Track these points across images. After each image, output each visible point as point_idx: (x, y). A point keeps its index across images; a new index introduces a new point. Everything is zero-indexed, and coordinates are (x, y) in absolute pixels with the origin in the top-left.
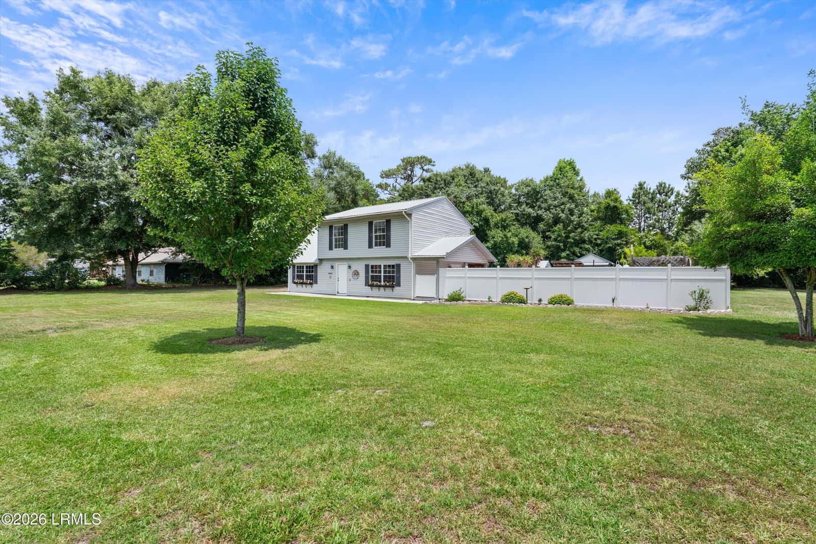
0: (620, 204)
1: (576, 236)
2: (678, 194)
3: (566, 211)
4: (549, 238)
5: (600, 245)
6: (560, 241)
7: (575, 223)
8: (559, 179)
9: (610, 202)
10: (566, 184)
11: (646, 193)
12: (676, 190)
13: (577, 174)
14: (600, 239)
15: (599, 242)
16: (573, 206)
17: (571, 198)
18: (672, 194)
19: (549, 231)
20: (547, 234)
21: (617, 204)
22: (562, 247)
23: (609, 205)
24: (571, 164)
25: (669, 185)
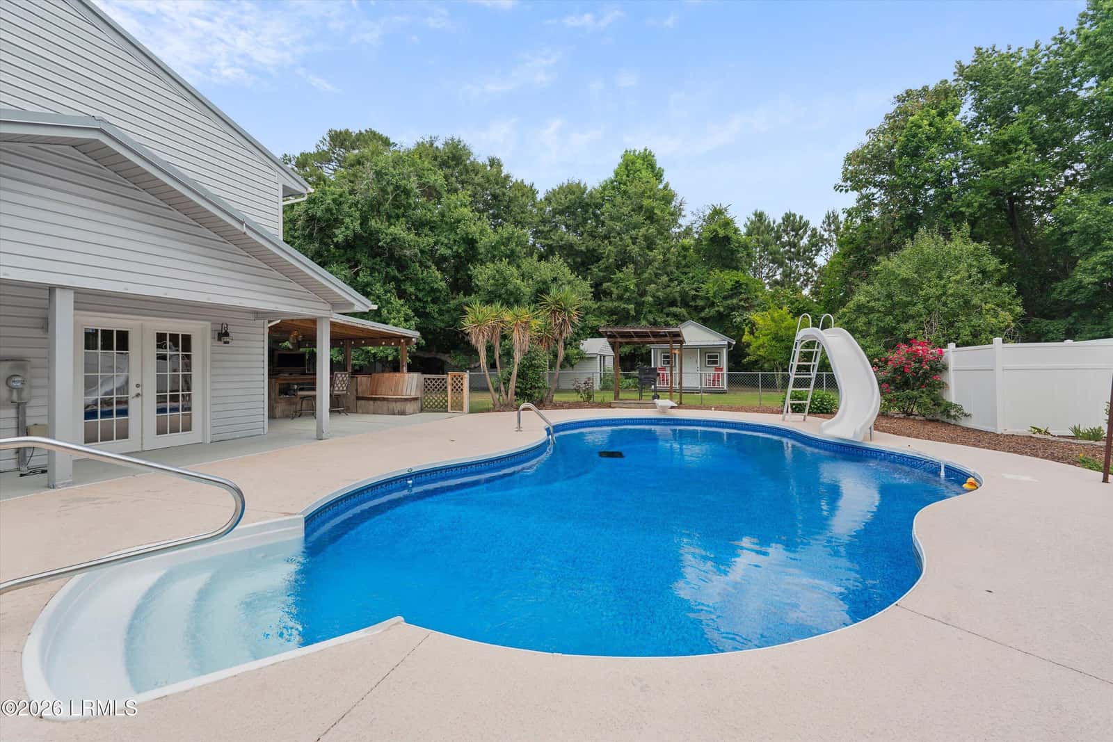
0: (735, 233)
1: (658, 290)
2: (814, 234)
3: (640, 240)
4: (608, 294)
5: (703, 309)
6: (629, 301)
7: (656, 264)
8: (625, 184)
9: (718, 230)
10: (639, 190)
11: (769, 229)
12: (812, 225)
13: (658, 176)
14: (702, 298)
15: (700, 303)
16: (652, 230)
17: (651, 217)
18: (805, 232)
19: (610, 280)
20: (606, 285)
21: (731, 234)
22: (633, 313)
23: (716, 236)
24: (648, 160)
25: (801, 218)
